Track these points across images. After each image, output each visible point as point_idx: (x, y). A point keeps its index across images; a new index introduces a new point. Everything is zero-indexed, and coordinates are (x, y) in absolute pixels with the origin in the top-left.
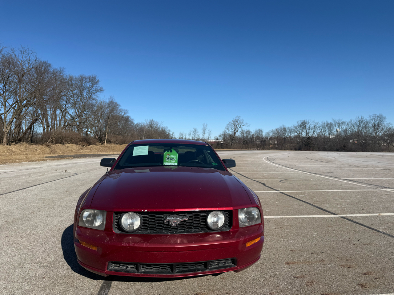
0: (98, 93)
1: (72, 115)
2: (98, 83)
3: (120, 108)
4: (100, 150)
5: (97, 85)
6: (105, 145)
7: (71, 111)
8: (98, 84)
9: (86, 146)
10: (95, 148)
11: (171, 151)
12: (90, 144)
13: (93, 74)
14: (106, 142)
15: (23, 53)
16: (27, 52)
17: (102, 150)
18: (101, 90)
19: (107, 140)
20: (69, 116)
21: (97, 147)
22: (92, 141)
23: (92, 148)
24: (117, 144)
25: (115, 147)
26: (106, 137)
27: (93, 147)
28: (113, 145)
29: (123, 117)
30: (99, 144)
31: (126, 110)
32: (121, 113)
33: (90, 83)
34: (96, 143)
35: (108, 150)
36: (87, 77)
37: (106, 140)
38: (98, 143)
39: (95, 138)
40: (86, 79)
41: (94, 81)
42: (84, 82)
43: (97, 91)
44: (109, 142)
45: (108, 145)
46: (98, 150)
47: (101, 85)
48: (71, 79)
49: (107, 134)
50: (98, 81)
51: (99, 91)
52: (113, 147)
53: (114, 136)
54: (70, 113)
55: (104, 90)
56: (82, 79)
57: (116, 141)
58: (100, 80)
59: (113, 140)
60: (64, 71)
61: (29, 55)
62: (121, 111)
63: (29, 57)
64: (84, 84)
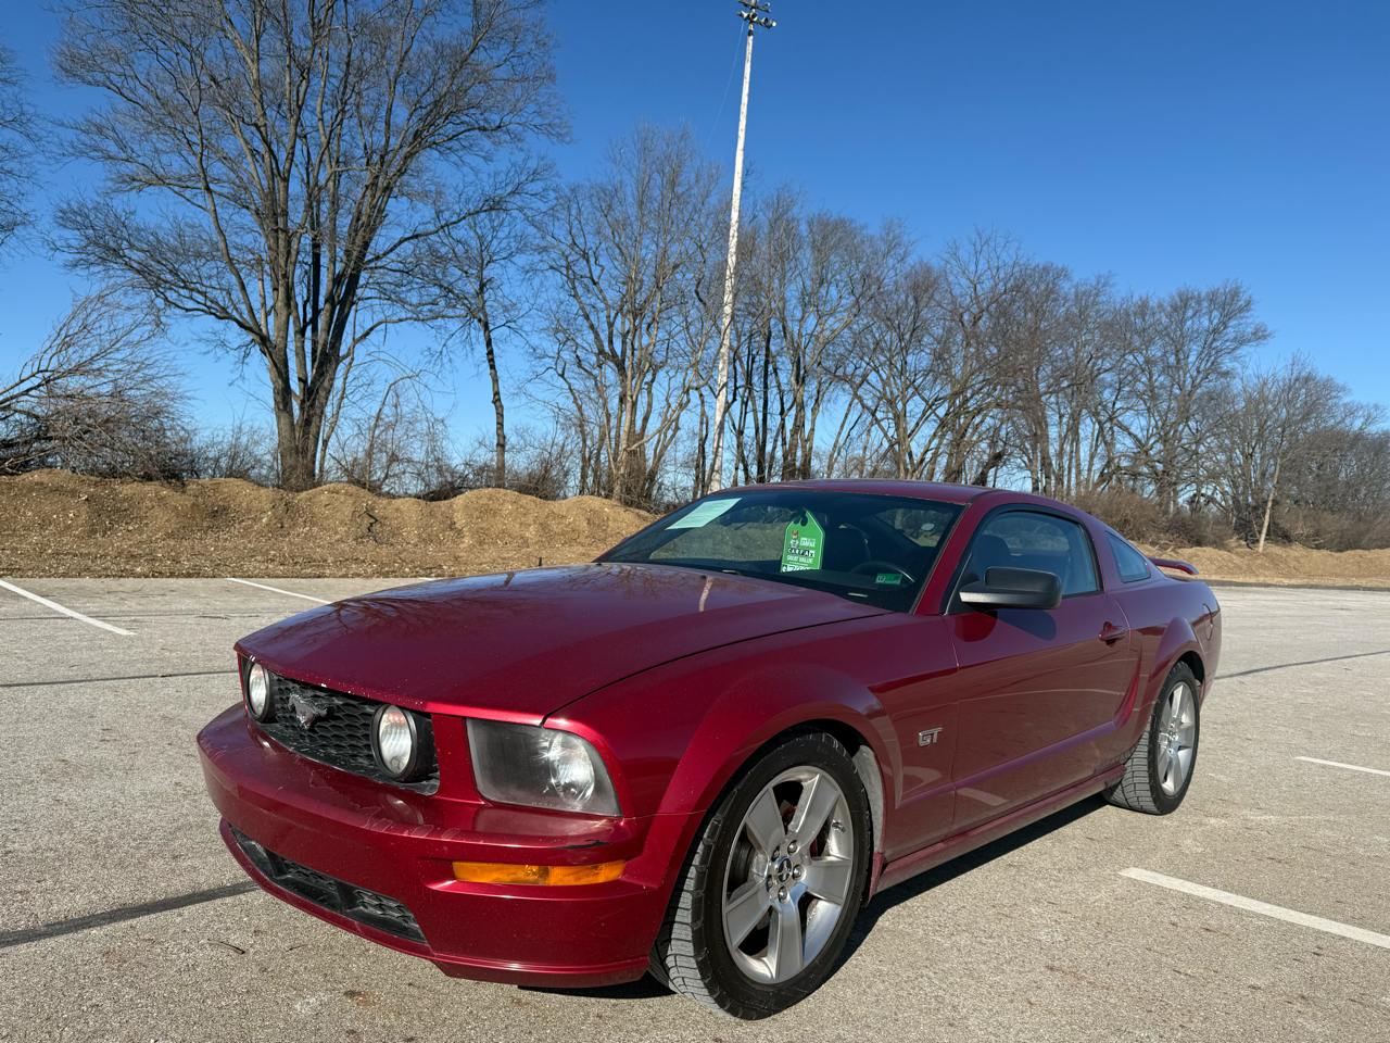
0: (1244, 350)
1: (1140, 436)
2: (1248, 311)
3: (1346, 400)
4: (1231, 565)
5: (1242, 318)
6: (1260, 550)
7: (1138, 424)
8: (1247, 314)
9: (1173, 550)
10: (1208, 559)
11: (804, 523)
12: (1199, 543)
13: (1228, 281)
14: (1263, 536)
15: (979, 248)
16: (992, 244)
17: (1241, 568)
18: (1259, 335)
19: (1268, 530)
20: (1129, 442)
21: (1221, 556)
22: (1209, 532)
23: (1196, 555)
24: (1318, 547)
25: (1302, 561)
26: (1267, 516)
27: (1200, 553)
28: (1296, 551)
29: (1359, 436)
30: (1240, 546)
31: (1376, 407)
32: (1348, 421)
33: (1215, 313)
34: (1226, 542)
35: (1268, 568)
36: (1203, 294)
37: (1265, 531)
38: (1232, 542)
39: (1222, 520)
40: (1199, 303)
41: (1229, 305)
42: (1190, 313)
43: (1241, 341)
44: (1281, 536)
45: (1276, 550)
46: (1221, 568)
47: (1257, 316)
48: (1143, 309)
49: (1270, 504)
50: (1248, 303)
51: (1249, 341)
52: (1296, 559)
53: (1305, 517)
54: (1132, 430)
55: (1269, 335)
56: (1183, 304)
57: (1317, 534)
58: (1254, 297)
59: (1301, 529)
60: (1110, 286)
61: (998, 250)
62: (1351, 412)
63: (998, 258)
64: (1189, 323)
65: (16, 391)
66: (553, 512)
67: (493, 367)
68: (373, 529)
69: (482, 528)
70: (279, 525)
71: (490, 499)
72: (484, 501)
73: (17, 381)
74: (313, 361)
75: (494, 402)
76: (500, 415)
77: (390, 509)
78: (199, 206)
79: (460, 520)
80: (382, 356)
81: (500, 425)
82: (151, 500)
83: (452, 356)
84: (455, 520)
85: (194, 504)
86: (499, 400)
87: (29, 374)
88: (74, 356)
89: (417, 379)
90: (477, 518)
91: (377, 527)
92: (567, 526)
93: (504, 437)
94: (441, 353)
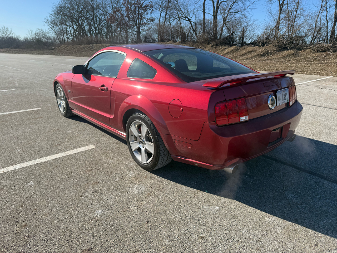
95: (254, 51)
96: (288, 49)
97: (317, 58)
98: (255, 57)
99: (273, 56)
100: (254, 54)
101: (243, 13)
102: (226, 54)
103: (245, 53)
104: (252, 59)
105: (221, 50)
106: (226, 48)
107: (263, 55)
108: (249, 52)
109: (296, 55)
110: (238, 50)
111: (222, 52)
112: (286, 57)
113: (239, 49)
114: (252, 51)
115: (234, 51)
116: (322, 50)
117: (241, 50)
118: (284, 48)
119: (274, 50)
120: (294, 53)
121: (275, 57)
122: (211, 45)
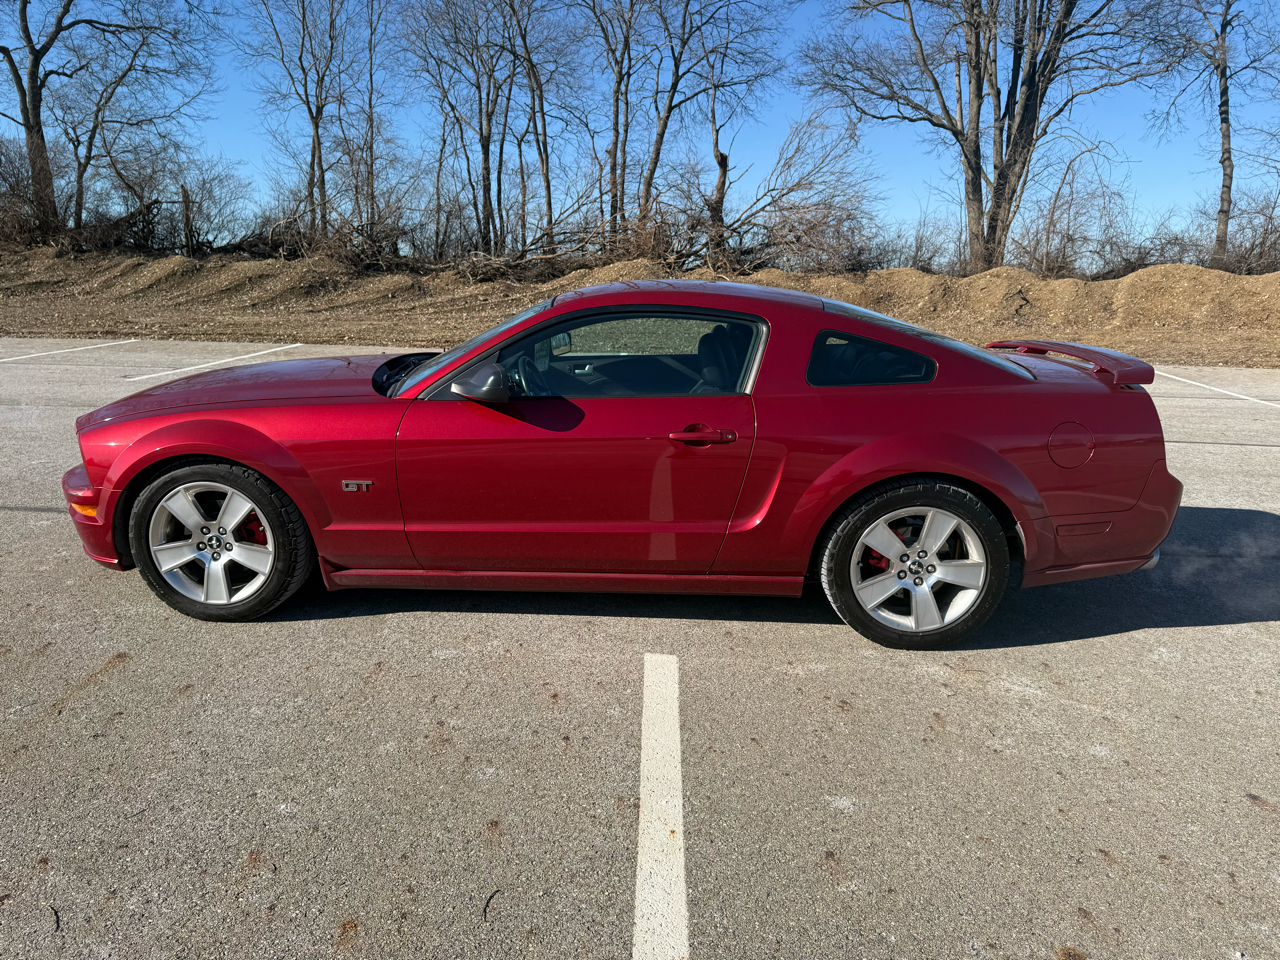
65: (754, 210)
66: (1243, 289)
67: (1225, 120)
68: (1022, 312)
69: (1142, 309)
70: (932, 309)
71: (1163, 276)
72: (1158, 278)
73: (755, 200)
74: (1007, 147)
75: (1222, 162)
76: (1228, 177)
77: (1045, 291)
78: (899, 19)
79: (1119, 299)
80: (1065, 132)
81: (1227, 187)
82: (833, 290)
83: (1181, 115)
84: (1114, 300)
85: (863, 292)
86: (1229, 158)
87: (763, 194)
88: (794, 176)
89: (1097, 151)
90: (1142, 297)
91: (1026, 309)
92: (1257, 304)
93: (1230, 202)
94: (1168, 113)
95: (268, 276)
96: (383, 271)
97: (486, 300)
98: (283, 296)
99: (343, 293)
100: (273, 286)
101: (162, 129)
102: (151, 286)
103: (238, 285)
104: (273, 305)
105: (119, 269)
106: (139, 264)
107: (310, 291)
108: (250, 279)
109: (421, 291)
110: (198, 270)
111: (125, 281)
112: (393, 297)
113: (201, 266)
114: (261, 277)
115: (182, 275)
116: (483, 273)
117: (209, 270)
118: (368, 267)
119: (342, 274)
120: (413, 285)
121: (352, 296)
122: (51, 251)
